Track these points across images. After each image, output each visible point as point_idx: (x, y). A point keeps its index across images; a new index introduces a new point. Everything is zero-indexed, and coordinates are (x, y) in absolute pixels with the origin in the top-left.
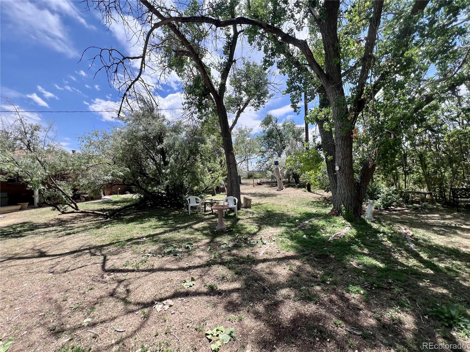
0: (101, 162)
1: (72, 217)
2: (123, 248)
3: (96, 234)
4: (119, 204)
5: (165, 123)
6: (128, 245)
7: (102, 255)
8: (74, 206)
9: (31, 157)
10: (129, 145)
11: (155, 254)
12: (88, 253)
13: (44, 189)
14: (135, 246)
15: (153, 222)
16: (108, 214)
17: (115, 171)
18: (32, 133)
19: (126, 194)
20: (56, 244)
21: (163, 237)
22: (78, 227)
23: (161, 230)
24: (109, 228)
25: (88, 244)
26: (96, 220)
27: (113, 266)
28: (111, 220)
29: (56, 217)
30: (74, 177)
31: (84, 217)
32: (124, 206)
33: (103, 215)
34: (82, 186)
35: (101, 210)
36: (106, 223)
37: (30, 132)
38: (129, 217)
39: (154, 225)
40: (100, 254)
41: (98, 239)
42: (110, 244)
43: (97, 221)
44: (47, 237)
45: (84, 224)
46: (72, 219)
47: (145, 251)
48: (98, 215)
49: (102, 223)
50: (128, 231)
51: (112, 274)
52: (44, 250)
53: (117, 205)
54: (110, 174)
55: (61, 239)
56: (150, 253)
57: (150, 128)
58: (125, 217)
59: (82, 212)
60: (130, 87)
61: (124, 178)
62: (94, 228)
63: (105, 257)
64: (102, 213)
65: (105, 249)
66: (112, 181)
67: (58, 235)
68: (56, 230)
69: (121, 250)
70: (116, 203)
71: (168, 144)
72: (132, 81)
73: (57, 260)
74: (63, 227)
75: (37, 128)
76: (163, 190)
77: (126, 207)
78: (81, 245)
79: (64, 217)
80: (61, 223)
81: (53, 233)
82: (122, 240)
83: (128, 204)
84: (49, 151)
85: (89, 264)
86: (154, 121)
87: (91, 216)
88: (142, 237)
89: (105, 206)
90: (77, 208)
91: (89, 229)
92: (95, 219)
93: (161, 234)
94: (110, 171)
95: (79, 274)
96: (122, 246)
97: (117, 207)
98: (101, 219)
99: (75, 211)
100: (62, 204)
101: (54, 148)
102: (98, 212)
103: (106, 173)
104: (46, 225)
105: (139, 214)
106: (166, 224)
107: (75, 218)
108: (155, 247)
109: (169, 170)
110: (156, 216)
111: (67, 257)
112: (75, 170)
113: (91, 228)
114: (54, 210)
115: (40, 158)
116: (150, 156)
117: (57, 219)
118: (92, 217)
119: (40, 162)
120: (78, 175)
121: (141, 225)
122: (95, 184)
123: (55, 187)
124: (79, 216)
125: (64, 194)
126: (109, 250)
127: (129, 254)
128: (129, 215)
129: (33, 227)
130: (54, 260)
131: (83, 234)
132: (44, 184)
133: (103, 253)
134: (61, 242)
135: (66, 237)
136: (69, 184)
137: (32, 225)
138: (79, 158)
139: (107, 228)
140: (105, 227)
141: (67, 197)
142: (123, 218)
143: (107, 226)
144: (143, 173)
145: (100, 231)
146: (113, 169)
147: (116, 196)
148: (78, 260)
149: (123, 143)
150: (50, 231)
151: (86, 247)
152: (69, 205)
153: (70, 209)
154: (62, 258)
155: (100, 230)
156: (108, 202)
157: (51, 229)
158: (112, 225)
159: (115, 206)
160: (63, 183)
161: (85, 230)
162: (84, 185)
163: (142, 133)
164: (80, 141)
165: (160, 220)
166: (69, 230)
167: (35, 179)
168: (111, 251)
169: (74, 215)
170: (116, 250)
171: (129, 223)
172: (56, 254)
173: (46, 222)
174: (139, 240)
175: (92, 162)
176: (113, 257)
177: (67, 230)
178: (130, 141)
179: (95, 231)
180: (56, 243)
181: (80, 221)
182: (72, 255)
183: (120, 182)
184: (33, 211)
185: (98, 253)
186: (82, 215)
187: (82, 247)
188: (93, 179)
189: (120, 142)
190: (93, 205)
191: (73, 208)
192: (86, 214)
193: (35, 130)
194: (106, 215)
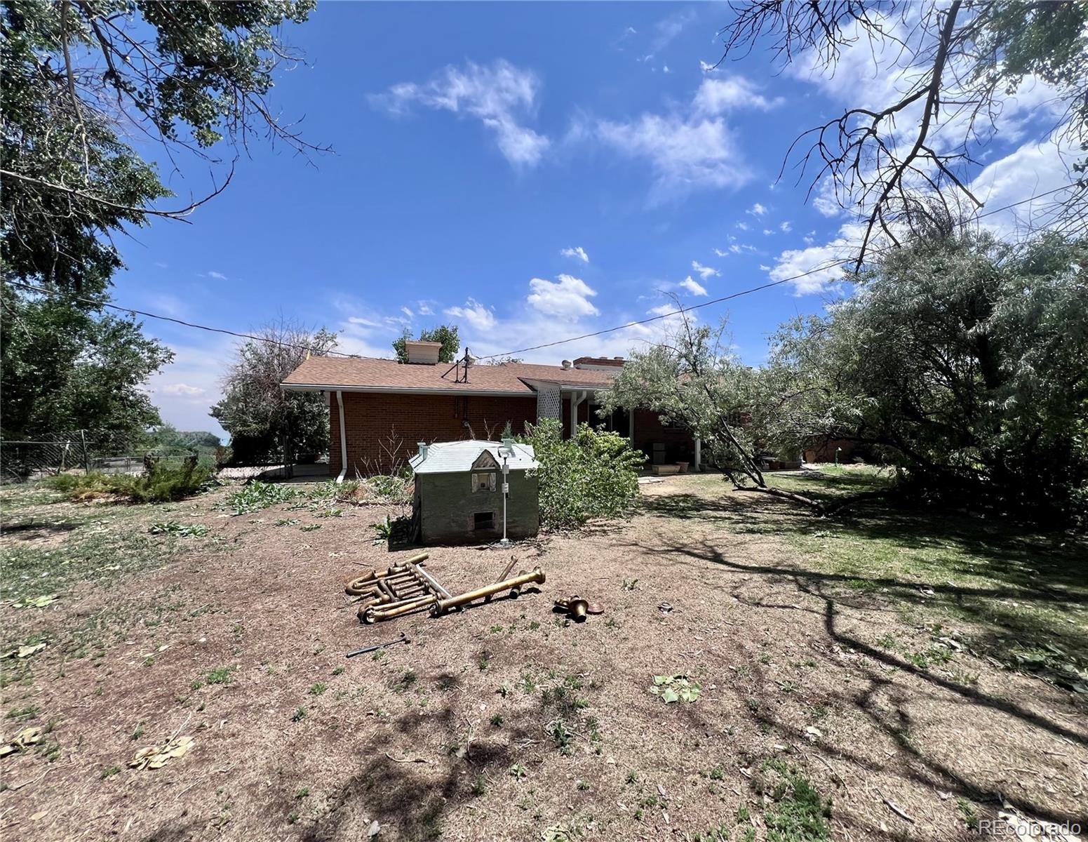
0: (811, 386)
1: (750, 498)
2: (870, 597)
3: (801, 545)
4: (842, 486)
5: (992, 254)
6: (883, 594)
7: (823, 596)
8: (757, 477)
9: (698, 384)
10: (875, 340)
11: (975, 648)
12: (792, 581)
13: (713, 441)
14: (904, 604)
15: (951, 551)
16: (822, 506)
17: (841, 406)
18: (700, 343)
19: (854, 463)
20: (734, 545)
21: (996, 604)
22: (766, 522)
23: (989, 584)
24: (827, 539)
25: (790, 562)
26: (797, 515)
27: (851, 631)
28: (831, 522)
29: (727, 495)
30: (756, 419)
31: (773, 502)
32: (854, 492)
33: (810, 505)
34: (770, 438)
35: (804, 494)
36: (820, 526)
37: (696, 341)
38: (873, 522)
39: (956, 562)
40: (817, 593)
41: (808, 556)
42: (837, 577)
43: (799, 518)
44: (718, 529)
45: (776, 517)
46: (752, 503)
47: (938, 627)
48: (801, 504)
49: (811, 523)
50: (878, 559)
51: (852, 650)
52: (720, 551)
53: (838, 489)
54: (829, 414)
55: (740, 537)
56: (957, 640)
57: (941, 283)
58: (863, 520)
59: (770, 492)
60: (891, 185)
61: (863, 423)
62: (795, 531)
63: (830, 605)
64: (809, 500)
65: (826, 585)
66: (833, 428)
67: (734, 529)
68: (729, 518)
69: (865, 599)
70: (833, 482)
71: (1010, 316)
72: (898, 168)
73: (741, 576)
74: (740, 515)
75: (704, 334)
76: (977, 461)
77: (862, 496)
78: (776, 560)
79: (741, 496)
80: (736, 506)
81: (727, 524)
82: (865, 577)
83: (866, 488)
84: (722, 373)
85: (797, 606)
86: (956, 259)
87: (783, 502)
88: (924, 587)
89: (812, 487)
90: (762, 484)
91: (786, 530)
92: (795, 512)
93: (988, 593)
94: (830, 406)
95: (781, 620)
96: (869, 592)
97: (838, 493)
98: (807, 513)
99: (759, 488)
100: (737, 470)
101: (728, 365)
102: (801, 498)
103: (821, 410)
104: (716, 506)
105: (900, 521)
106: (1004, 570)
107: (757, 502)
108: (972, 630)
109: (1011, 400)
110: (959, 536)
111: (756, 576)
112: (758, 406)
113: (790, 530)
114: (726, 480)
115: (708, 386)
116: (935, 362)
117: (730, 498)
118: (786, 506)
119: (708, 392)
120: (764, 415)
121: (914, 552)
122: (795, 436)
123: (727, 438)
124: (764, 498)
125: (742, 452)
126: (837, 590)
127: (889, 618)
128: (872, 516)
129: (699, 505)
130: (736, 575)
131: (777, 538)
132: (714, 431)
133: (823, 591)
134: (741, 543)
135: (748, 537)
136: (749, 433)
137: (697, 501)
138: (768, 380)
139: (823, 536)
140: (820, 534)
141: (748, 458)
142: (859, 523)
143: (823, 533)
144: (910, 411)
145: (810, 540)
146: (836, 401)
147: (833, 465)
148: (775, 589)
149: (861, 336)
150: (724, 519)
151: (787, 569)
152: (749, 474)
153: (750, 483)
154: (747, 576)
155: (809, 537)
156: (816, 478)
157: (723, 514)
158: (834, 533)
159: (833, 490)
160: (739, 431)
161: (778, 530)
162: (773, 436)
163: (913, 303)
164: (771, 345)
165: (975, 552)
166: (750, 523)
167: (703, 422)
168: (843, 595)
169: (756, 495)
170: (854, 597)
171: (874, 538)
172: (737, 563)
173: (714, 499)
174: (913, 591)
175: (793, 389)
176: (848, 611)
177: (747, 523)
178: (876, 329)
179: (798, 538)
180: (735, 543)
181: (766, 509)
182: (765, 576)
183: (849, 432)
184: (695, 477)
185: (812, 588)
186: (768, 499)
187: (778, 564)
188: (791, 423)
189: (856, 334)
190: (785, 481)
191: (755, 480)
192: (776, 496)
193: (703, 337)
194: (817, 506)
